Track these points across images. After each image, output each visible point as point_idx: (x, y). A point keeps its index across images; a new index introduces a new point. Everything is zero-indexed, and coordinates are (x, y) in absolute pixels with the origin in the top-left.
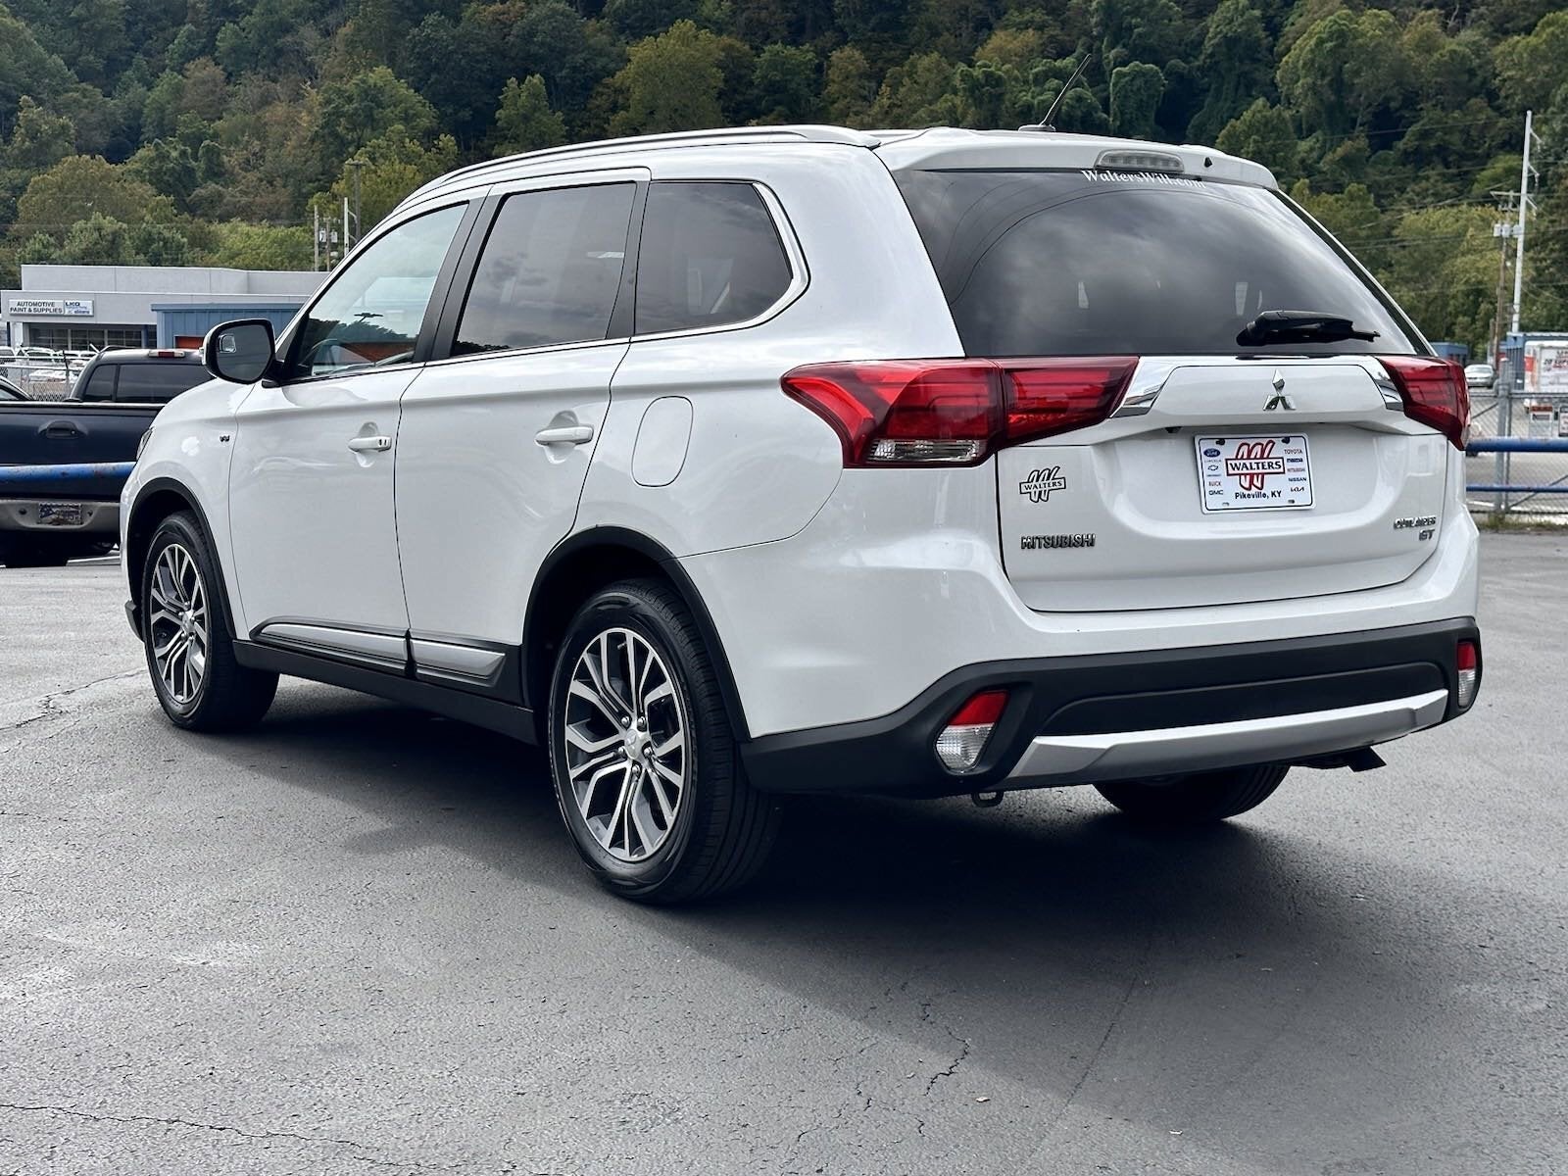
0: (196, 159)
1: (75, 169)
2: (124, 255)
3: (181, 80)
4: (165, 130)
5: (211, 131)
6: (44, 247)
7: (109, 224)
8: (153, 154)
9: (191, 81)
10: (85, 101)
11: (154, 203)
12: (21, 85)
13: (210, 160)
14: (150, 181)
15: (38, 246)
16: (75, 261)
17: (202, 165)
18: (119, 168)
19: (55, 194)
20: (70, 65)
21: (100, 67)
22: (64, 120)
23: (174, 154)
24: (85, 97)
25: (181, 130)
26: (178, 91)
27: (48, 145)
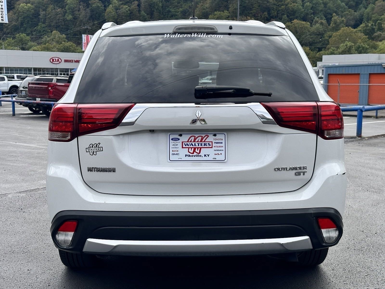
0: (375, 26)
1: (343, 31)
2: (352, 52)
3: (374, 6)
4: (369, 19)
5: (380, 18)
6: (333, 50)
7: (349, 44)
8: (364, 25)
9: (376, 6)
10: (349, 13)
11: (363, 38)
12: (334, 11)
13: (379, 26)
14: (363, 33)
15: (332, 51)
16: (340, 54)
17: (377, 27)
18: (355, 30)
19: (338, 37)
20: (346, 5)
21: (354, 5)
22: (343, 19)
23: (370, 25)
24: (349, 12)
25: (373, 19)
26: (373, 9)
27: (339, 25)
